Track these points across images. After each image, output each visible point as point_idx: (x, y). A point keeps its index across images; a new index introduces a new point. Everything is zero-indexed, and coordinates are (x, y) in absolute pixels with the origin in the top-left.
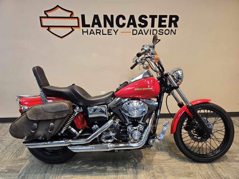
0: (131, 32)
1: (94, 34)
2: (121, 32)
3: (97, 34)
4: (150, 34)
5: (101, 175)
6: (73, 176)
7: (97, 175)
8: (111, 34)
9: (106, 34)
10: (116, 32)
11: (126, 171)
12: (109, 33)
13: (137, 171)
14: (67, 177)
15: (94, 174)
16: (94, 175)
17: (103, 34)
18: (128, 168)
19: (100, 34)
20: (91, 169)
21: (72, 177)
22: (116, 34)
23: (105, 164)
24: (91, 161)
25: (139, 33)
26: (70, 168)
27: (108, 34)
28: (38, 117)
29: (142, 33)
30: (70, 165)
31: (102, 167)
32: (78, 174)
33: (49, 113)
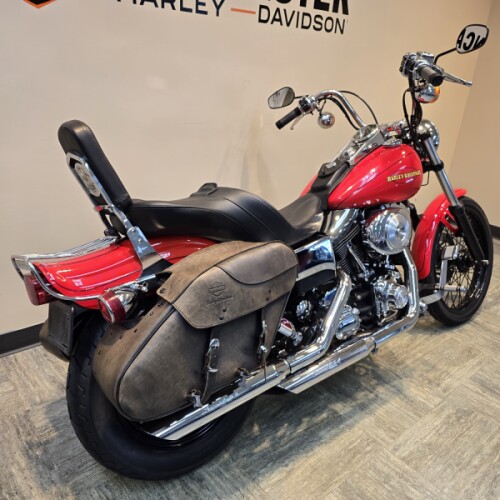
0: (254, 13)
1: (156, 5)
2: (233, 10)
3: (163, 6)
4: (297, 26)
5: (343, 431)
6: (287, 469)
7: (337, 435)
8: (205, 13)
9: (190, 10)
10: (218, 7)
11: (377, 396)
12: (201, 8)
13: (394, 387)
14: (276, 479)
15: (328, 436)
16: (331, 439)
17: (182, 9)
18: (374, 389)
19: (174, 8)
20: (306, 430)
21: (289, 473)
22: (218, 14)
23: (321, 404)
24: (279, 412)
25: (274, 19)
26: (252, 454)
27: (198, 11)
28: (224, 311)
29: (280, 20)
30: (243, 447)
31: (321, 413)
32: (293, 457)
33: (254, 289)
